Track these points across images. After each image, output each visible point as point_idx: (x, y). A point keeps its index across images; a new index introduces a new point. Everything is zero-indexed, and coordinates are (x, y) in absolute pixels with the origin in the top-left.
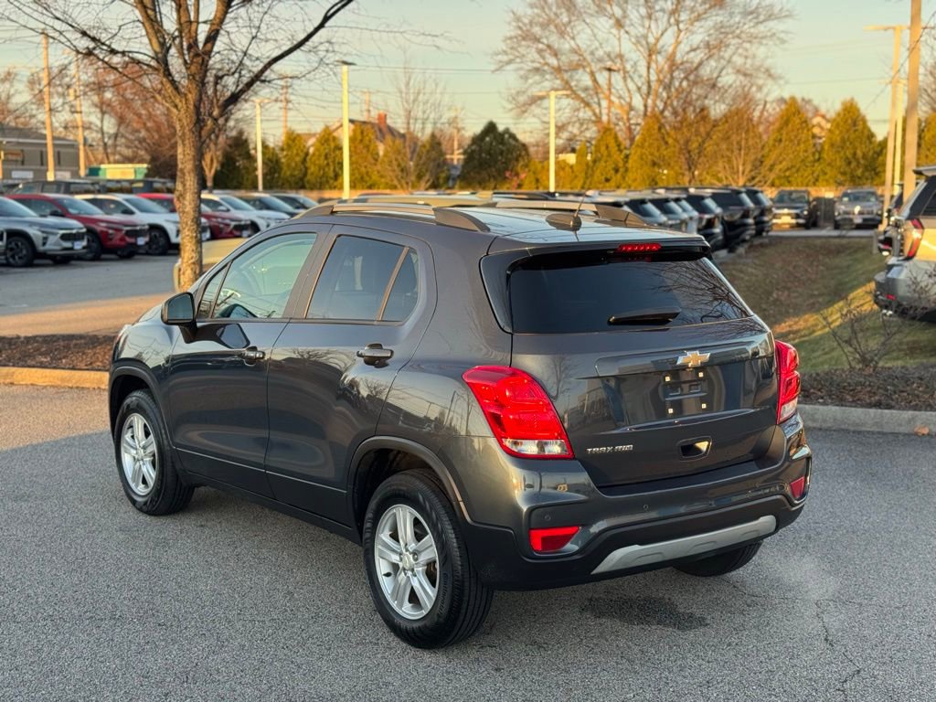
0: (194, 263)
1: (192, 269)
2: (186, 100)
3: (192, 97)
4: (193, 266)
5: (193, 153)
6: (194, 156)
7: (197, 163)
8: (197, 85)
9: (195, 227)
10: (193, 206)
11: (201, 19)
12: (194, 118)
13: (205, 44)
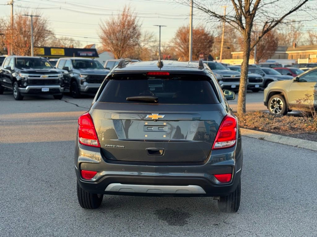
0: (243, 87)
1: (242, 89)
2: (245, 31)
3: (247, 30)
4: (242, 88)
5: (246, 49)
6: (246, 50)
7: (247, 53)
8: (249, 26)
9: (244, 75)
10: (244, 67)
11: (252, 3)
12: (248, 37)
13: (252, 12)
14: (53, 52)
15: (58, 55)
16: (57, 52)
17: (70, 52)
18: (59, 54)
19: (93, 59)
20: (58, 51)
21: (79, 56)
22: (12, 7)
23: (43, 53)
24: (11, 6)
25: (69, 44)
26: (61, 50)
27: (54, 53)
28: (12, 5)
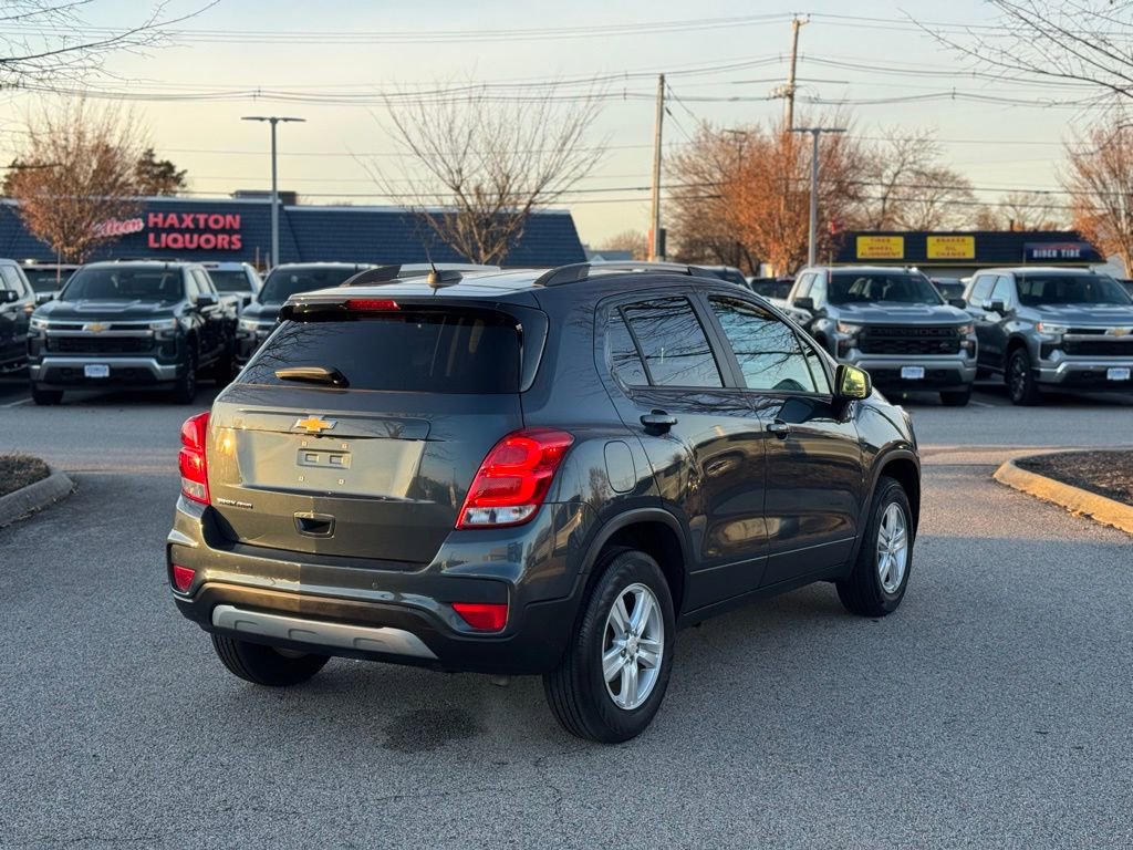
14: (935, 249)
15: (951, 257)
16: (947, 248)
17: (998, 246)
18: (954, 254)
19: (906, 268)
20: (950, 244)
21: (1032, 260)
22: (791, 104)
23: (898, 253)
24: (787, 100)
25: (1038, 217)
26: (963, 240)
27: (937, 254)
28: (791, 96)
